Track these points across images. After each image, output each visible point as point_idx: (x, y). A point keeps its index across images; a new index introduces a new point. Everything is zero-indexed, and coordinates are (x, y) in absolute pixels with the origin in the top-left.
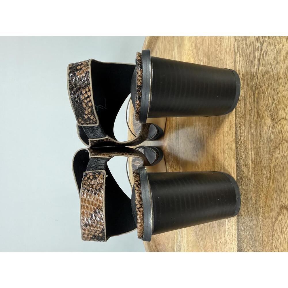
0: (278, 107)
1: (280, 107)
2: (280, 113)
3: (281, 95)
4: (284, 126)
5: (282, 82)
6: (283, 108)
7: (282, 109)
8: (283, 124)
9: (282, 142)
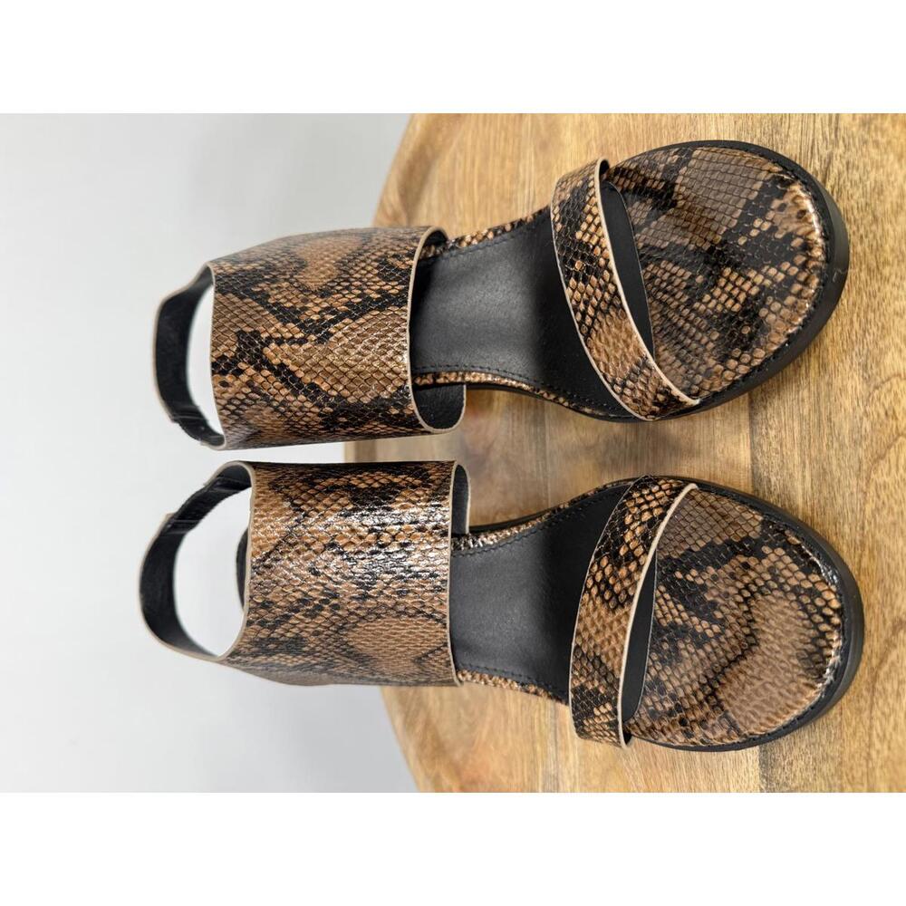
0: (880, 343)
1: (887, 342)
2: (888, 360)
3: (891, 310)
4: (900, 396)
5: (891, 274)
6: (896, 346)
7: (893, 349)
8: (899, 391)
9: (896, 440)
